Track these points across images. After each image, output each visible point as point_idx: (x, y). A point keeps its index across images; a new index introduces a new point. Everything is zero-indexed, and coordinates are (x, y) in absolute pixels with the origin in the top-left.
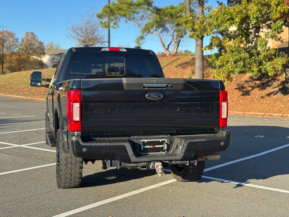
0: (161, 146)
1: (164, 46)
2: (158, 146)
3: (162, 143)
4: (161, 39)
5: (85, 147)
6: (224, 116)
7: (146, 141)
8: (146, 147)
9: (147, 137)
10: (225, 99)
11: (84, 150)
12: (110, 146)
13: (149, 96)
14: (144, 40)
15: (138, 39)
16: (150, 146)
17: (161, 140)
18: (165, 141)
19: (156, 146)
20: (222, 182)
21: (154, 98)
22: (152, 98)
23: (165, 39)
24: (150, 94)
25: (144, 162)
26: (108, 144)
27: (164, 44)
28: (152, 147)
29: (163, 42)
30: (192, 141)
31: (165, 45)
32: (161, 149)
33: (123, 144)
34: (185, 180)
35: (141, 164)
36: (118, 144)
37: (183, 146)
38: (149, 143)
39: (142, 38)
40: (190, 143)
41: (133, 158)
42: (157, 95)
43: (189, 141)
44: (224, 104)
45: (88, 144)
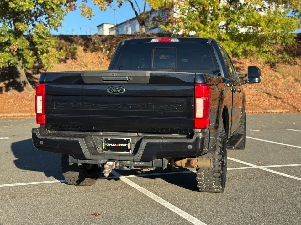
0: (125, 145)
2: (122, 145)
3: (127, 142)
5: (42, 140)
6: (199, 115)
7: (109, 138)
8: (110, 145)
11: (41, 143)
12: (64, 141)
13: (110, 91)
16: (113, 144)
17: (125, 139)
18: (129, 140)
19: (120, 145)
21: (115, 92)
22: (113, 92)
24: (112, 89)
26: (62, 138)
28: (115, 145)
30: (152, 141)
32: (126, 149)
37: (141, 146)
38: (112, 141)
42: (119, 88)
43: (148, 141)
45: (44, 137)
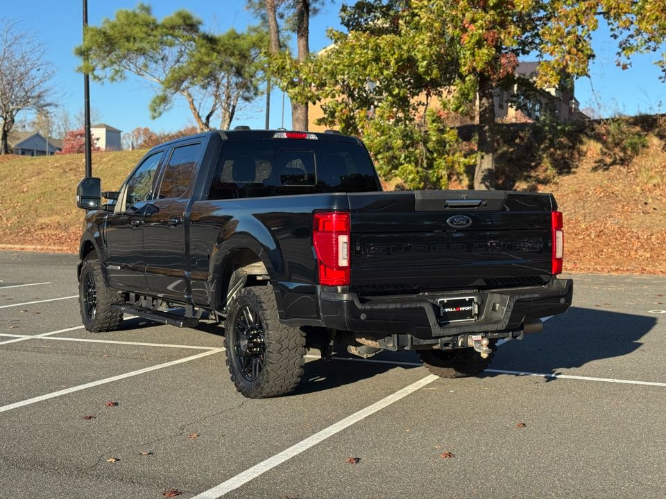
0: (468, 308)
1: (199, 117)
2: (463, 309)
3: (470, 303)
4: (192, 103)
5: (364, 311)
6: (559, 255)
7: (445, 300)
8: (447, 310)
9: (445, 294)
10: (560, 227)
11: (363, 317)
12: (401, 309)
13: (451, 222)
14: (169, 105)
15: (154, 102)
16: (451, 309)
17: (467, 298)
18: (473, 300)
19: (461, 309)
20: (517, 375)
21: (459, 225)
22: (457, 225)
23: (200, 104)
24: (454, 218)
25: (449, 336)
26: (399, 306)
27: (198, 114)
28: (454, 309)
29: (197, 109)
30: (521, 297)
31: (200, 115)
32: (469, 314)
33: (422, 305)
34: (459, 374)
35: (443, 339)
36: (413, 306)
37: (509, 306)
38: (450, 304)
39: (164, 99)
40: (518, 301)
41: (436, 330)
42: (464, 219)
43: (517, 297)
44: (559, 234)
45: (368, 307)
